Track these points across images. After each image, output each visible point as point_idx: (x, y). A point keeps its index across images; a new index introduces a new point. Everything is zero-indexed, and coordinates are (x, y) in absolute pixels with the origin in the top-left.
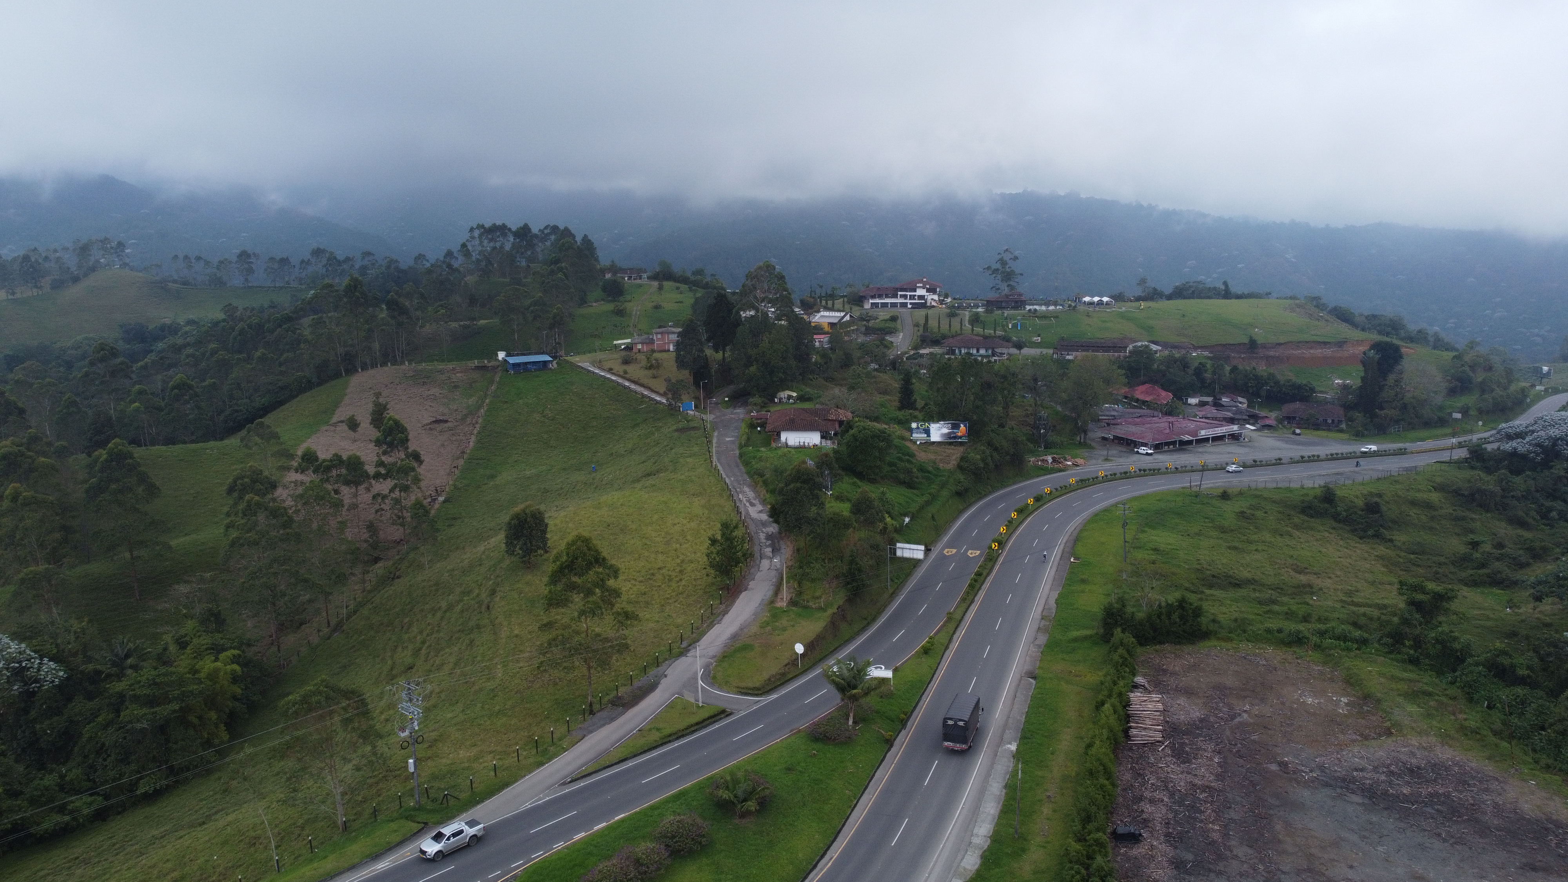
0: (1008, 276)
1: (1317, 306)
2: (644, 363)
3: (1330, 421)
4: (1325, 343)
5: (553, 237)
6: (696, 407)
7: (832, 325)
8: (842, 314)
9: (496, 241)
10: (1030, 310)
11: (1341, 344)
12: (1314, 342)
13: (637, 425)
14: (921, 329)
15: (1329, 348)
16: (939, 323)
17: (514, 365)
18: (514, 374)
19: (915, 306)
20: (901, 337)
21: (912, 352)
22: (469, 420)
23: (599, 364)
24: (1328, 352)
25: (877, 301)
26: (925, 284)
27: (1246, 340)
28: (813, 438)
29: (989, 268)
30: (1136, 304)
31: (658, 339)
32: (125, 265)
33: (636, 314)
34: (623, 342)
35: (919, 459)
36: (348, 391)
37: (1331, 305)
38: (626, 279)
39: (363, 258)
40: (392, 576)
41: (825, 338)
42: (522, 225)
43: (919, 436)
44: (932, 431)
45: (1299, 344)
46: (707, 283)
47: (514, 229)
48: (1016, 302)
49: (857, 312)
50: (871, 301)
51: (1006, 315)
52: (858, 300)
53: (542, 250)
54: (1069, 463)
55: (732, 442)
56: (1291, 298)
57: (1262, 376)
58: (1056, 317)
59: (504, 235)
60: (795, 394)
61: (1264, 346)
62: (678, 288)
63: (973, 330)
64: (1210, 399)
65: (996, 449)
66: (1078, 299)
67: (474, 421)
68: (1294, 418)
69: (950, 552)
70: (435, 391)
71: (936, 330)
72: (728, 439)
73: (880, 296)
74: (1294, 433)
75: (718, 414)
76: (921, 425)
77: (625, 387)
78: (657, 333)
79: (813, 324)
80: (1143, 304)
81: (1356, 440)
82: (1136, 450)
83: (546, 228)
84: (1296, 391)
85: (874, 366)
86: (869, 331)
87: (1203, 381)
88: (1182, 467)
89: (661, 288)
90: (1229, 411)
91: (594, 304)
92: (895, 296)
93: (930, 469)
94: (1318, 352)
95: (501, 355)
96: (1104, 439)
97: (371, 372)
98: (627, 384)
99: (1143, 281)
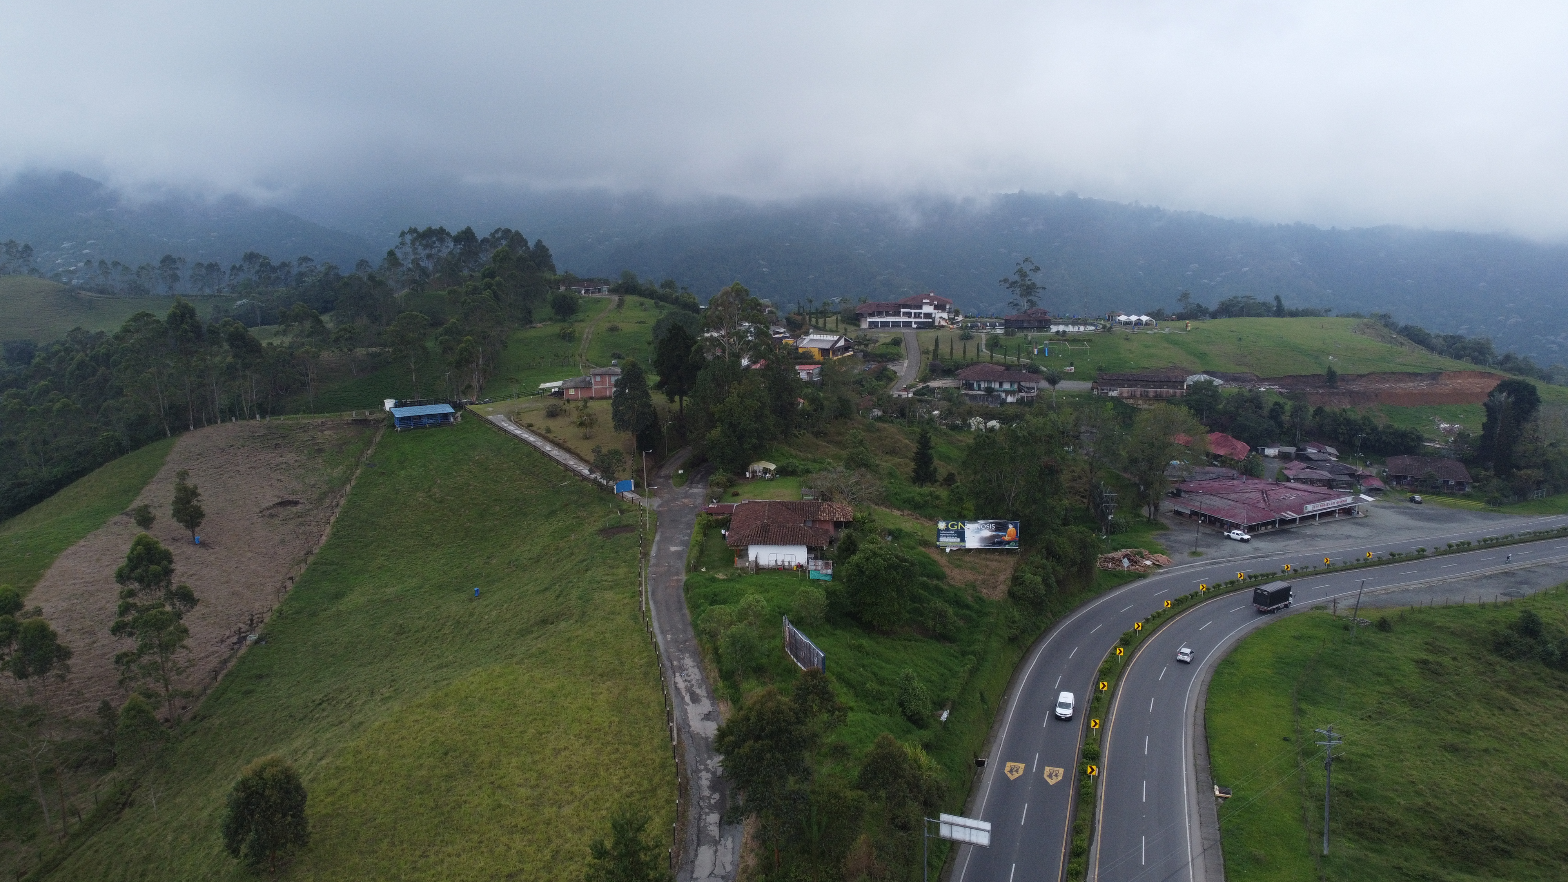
0: (1029, 290)
1: (1386, 326)
2: (574, 417)
3: (1452, 482)
4: (1416, 375)
5: (504, 242)
6: (636, 485)
7: (824, 352)
8: (836, 338)
9: (432, 248)
10: (1058, 332)
11: (1435, 376)
12: (1401, 373)
13: (553, 513)
14: (931, 356)
15: (1422, 381)
16: (952, 348)
17: (403, 420)
18: (401, 431)
19: (921, 326)
20: (905, 365)
21: (920, 386)
22: (327, 501)
23: (515, 417)
24: (1423, 386)
25: (876, 319)
26: (932, 300)
27: (1323, 372)
28: (797, 555)
29: (1006, 281)
30: (1181, 324)
31: (596, 383)
32: (33, 271)
33: (587, 337)
34: (554, 385)
35: (952, 582)
36: (168, 459)
37: (1402, 324)
38: (583, 292)
39: (300, 264)
40: (123, 800)
41: (815, 369)
42: (463, 227)
43: (949, 542)
44: (968, 534)
45: (1384, 376)
46: (677, 298)
47: (454, 233)
48: (1040, 321)
49: (853, 333)
50: (869, 320)
51: (1029, 338)
52: (854, 319)
53: (486, 258)
54: (1148, 563)
55: (679, 554)
56: (1354, 316)
57: (1355, 421)
58: (1089, 341)
59: (442, 240)
60: (773, 467)
61: (1343, 378)
62: (642, 304)
63: (992, 357)
64: (1292, 450)
65: (1058, 559)
66: (1111, 318)
67: (334, 503)
68: (1405, 477)
69: (1015, 770)
70: (290, 457)
71: (948, 357)
72: (673, 549)
73: (880, 314)
74: (1412, 500)
75: (666, 496)
76: (952, 526)
77: (544, 454)
78: (595, 375)
79: (800, 351)
80: (1190, 324)
81: (1495, 511)
82: (1226, 534)
83: (497, 231)
84: (1400, 440)
85: (877, 412)
86: (868, 357)
87: (1280, 425)
88: (1302, 568)
89: (620, 304)
90: (1322, 468)
91: (539, 325)
92: (897, 314)
93: (969, 600)
94: (1410, 386)
95: (389, 404)
96: (1178, 513)
97: (208, 430)
98: (548, 448)
99: (1185, 296)
